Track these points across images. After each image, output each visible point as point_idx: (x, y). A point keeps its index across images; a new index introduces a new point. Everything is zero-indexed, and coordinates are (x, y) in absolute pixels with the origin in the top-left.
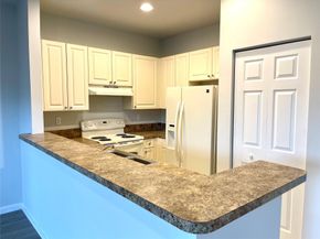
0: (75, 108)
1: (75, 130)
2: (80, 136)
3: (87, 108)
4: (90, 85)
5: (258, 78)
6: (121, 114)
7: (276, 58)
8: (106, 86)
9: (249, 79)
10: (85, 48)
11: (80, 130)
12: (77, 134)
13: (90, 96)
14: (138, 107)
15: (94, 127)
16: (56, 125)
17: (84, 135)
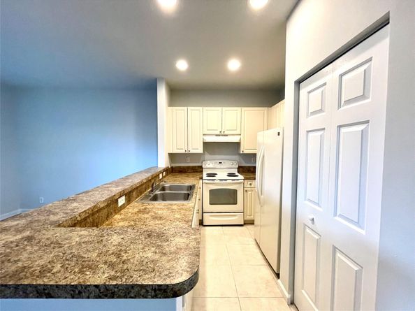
0: (192, 151)
1: (199, 167)
2: (202, 172)
3: (202, 152)
4: (204, 135)
5: (321, 110)
6: (236, 157)
7: (341, 77)
8: (217, 135)
10: (201, 108)
11: (201, 167)
12: (200, 170)
13: (204, 143)
14: (246, 152)
15: (211, 166)
16: (186, 162)
17: (204, 171)
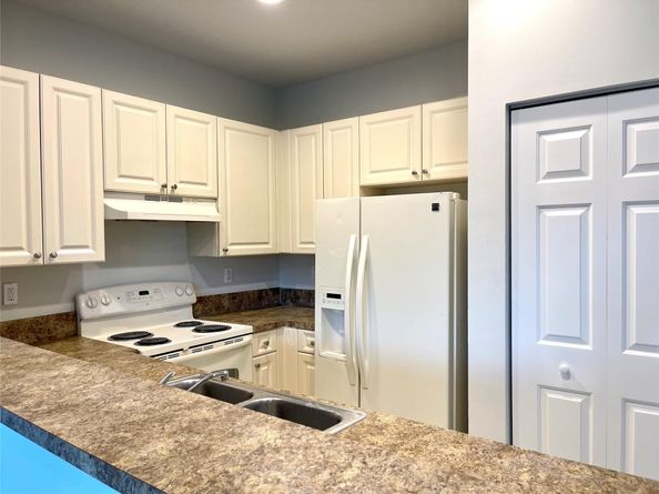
0: (66, 256)
1: (59, 317)
2: (76, 334)
3: (101, 257)
4: (108, 193)
5: (578, 173)
6: (183, 270)
7: (627, 123)
9: (550, 175)
10: (94, 91)
11: (73, 318)
12: (69, 328)
13: (107, 223)
14: (234, 251)
15: (115, 307)
17: (88, 331)
